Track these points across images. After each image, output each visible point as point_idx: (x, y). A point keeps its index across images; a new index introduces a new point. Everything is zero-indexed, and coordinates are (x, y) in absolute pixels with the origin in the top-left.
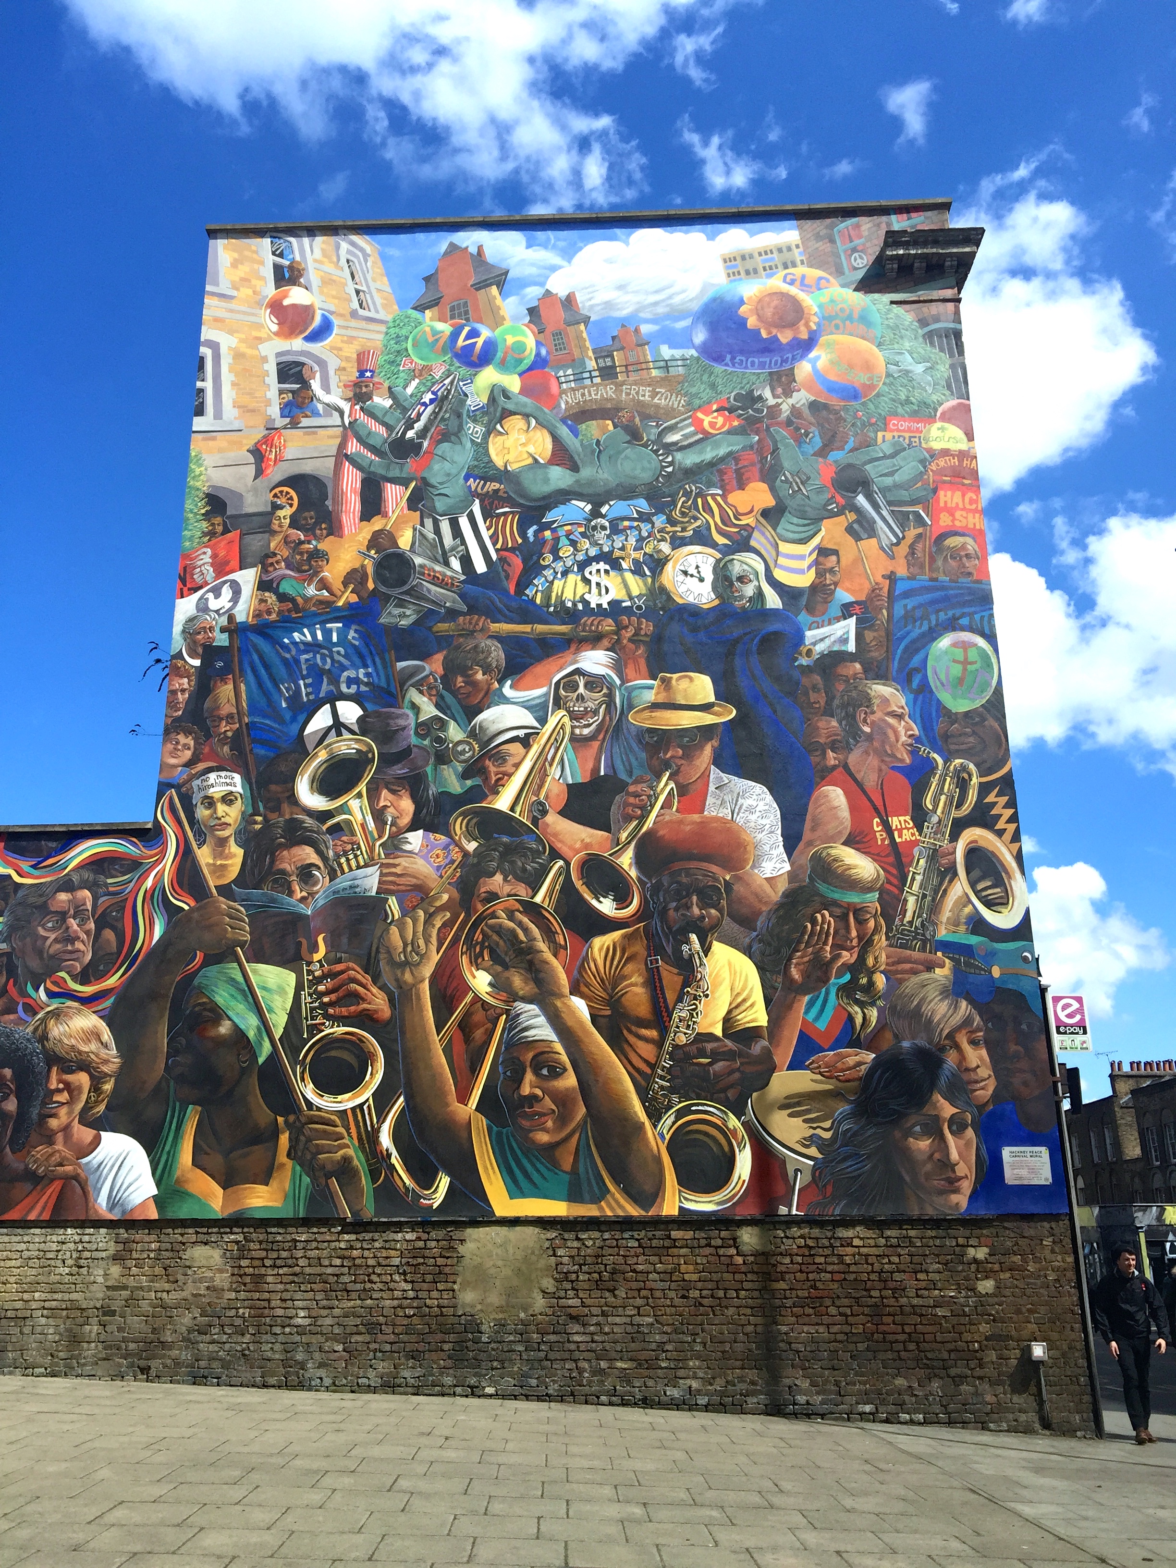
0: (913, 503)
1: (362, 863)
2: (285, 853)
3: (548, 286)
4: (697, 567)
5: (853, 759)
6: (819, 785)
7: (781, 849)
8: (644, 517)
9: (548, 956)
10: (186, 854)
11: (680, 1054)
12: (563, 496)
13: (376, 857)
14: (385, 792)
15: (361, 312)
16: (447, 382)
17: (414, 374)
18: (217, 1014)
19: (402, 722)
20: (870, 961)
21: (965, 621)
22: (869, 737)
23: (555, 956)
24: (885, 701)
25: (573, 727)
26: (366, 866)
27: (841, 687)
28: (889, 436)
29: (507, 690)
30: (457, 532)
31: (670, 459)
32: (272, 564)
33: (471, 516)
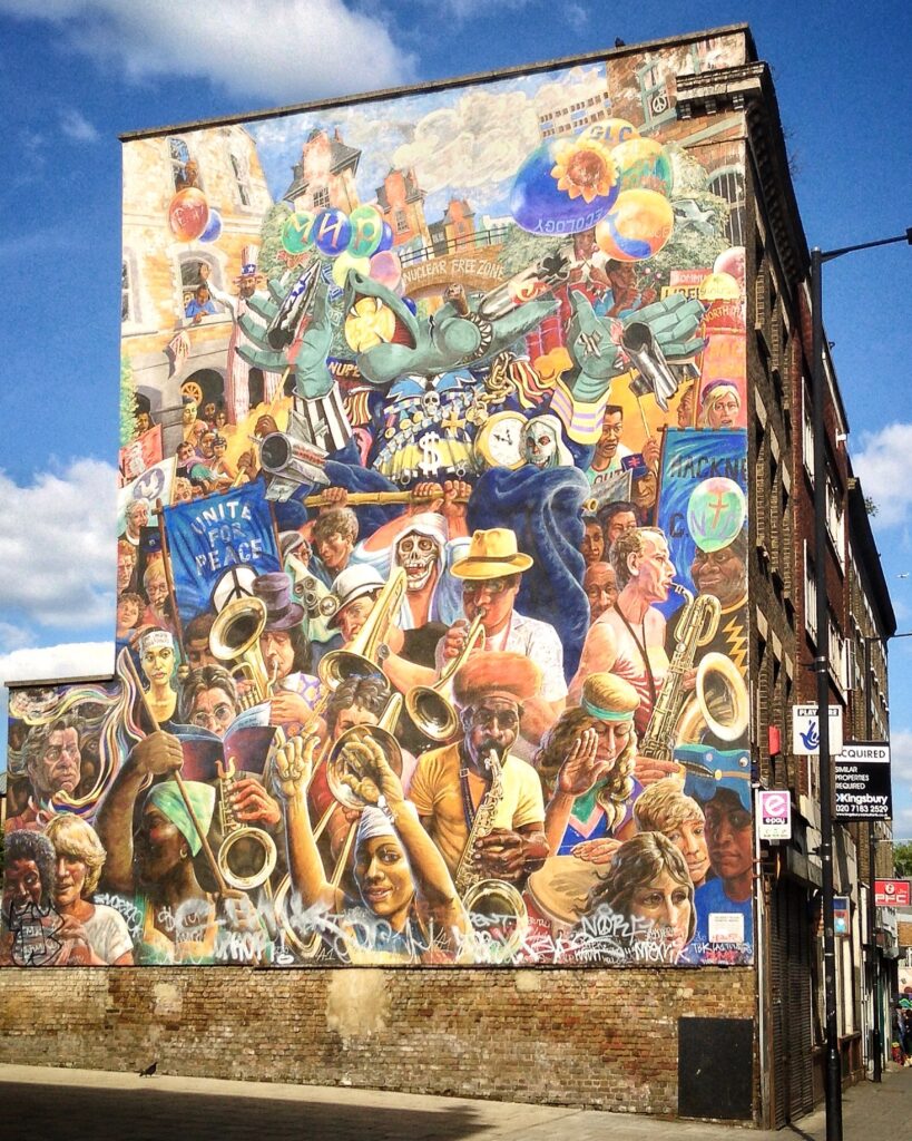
0: (688, 355)
1: (258, 701)
2: (205, 694)
3: (392, 164)
4: (508, 431)
5: (622, 598)
6: (591, 622)
7: (562, 677)
8: (467, 387)
9: (388, 769)
10: (137, 699)
11: (481, 844)
14: (273, 643)
15: (243, 208)
16: (312, 270)
17: (287, 265)
18: (163, 820)
19: (283, 584)
20: (623, 769)
21: (721, 467)
22: (636, 579)
23: (393, 770)
24: (652, 545)
25: (409, 582)
28: (672, 291)
29: (360, 552)
30: (322, 415)
31: (488, 330)
32: (185, 453)
33: (332, 398)
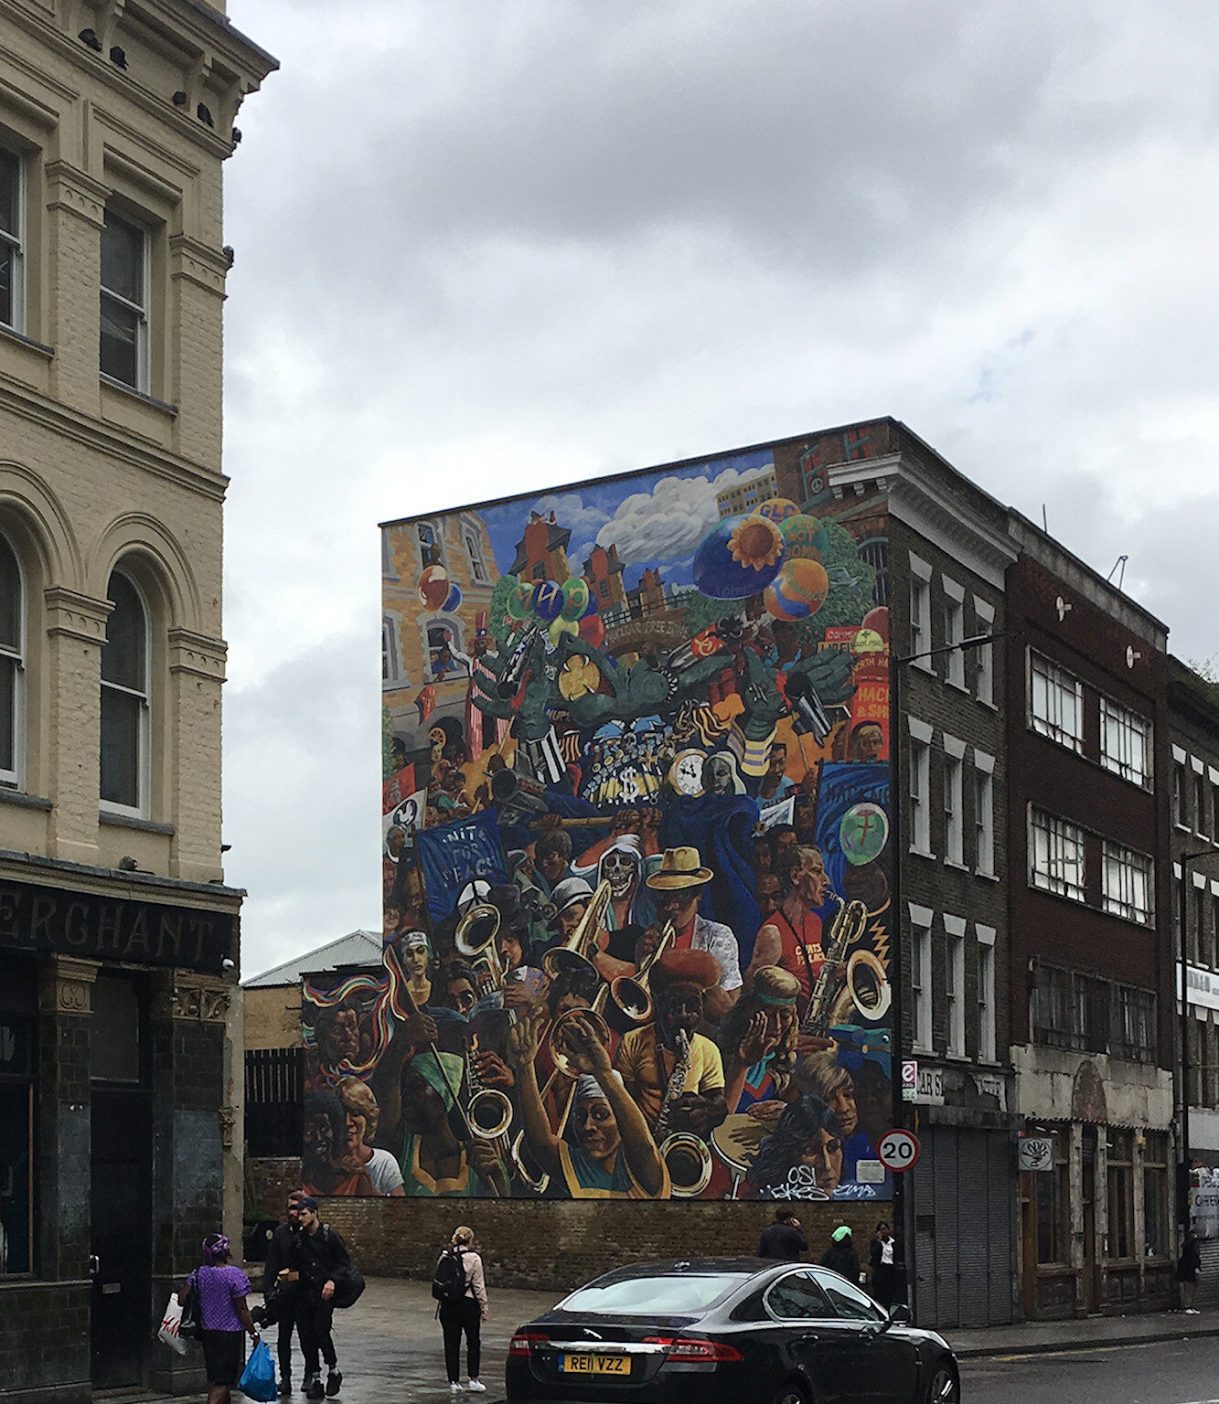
0: (839, 701)
2: (453, 983)
3: (597, 542)
5: (787, 905)
6: (762, 925)
7: (738, 970)
9: (599, 1045)
10: (401, 987)
11: (674, 1105)
12: (606, 718)
14: (504, 942)
15: (478, 581)
16: (532, 633)
17: (512, 629)
18: (425, 1083)
19: (513, 894)
20: (788, 1045)
21: (868, 794)
22: (798, 887)
23: (603, 1045)
24: (809, 860)
25: (613, 892)
26: (497, 990)
27: (781, 851)
28: (826, 645)
29: (573, 868)
30: (541, 752)
32: (433, 786)
33: (549, 740)
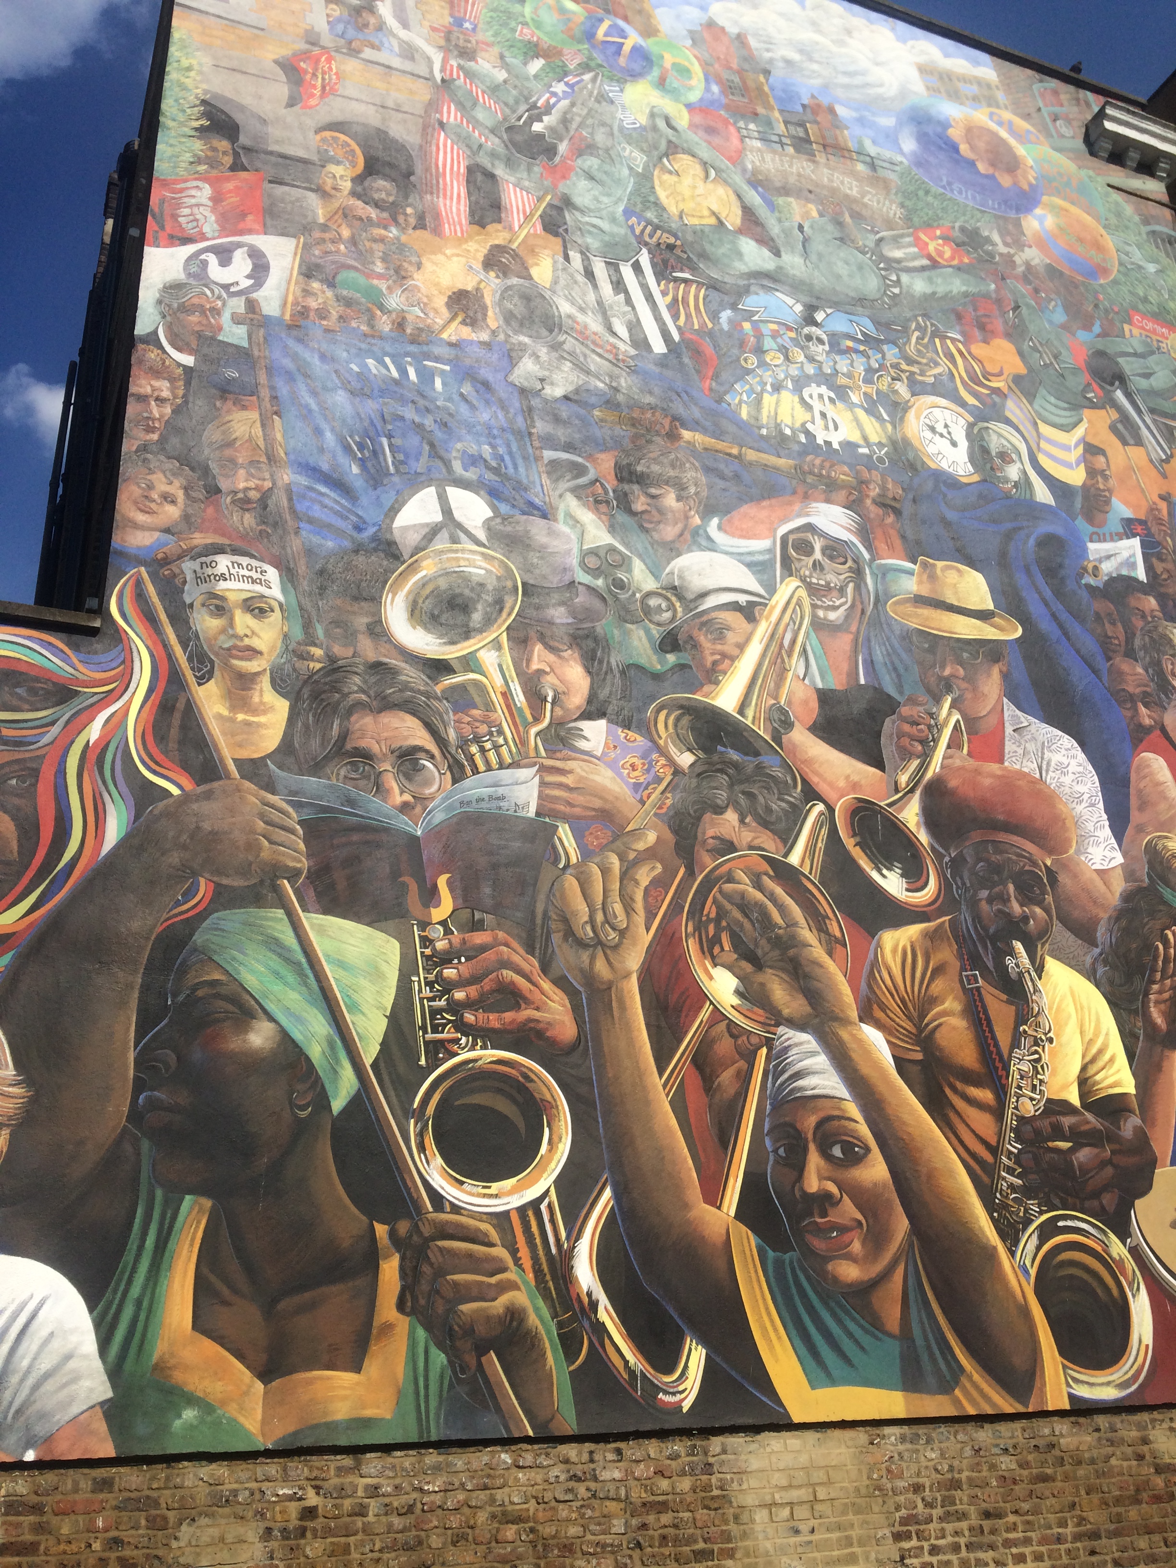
0: (1174, 417)
1: (507, 760)
4: (946, 426)
5: (1168, 719)
6: (1137, 748)
7: (1108, 831)
8: (871, 342)
9: (818, 952)
11: (1029, 1133)
12: (764, 281)
13: (532, 754)
14: (538, 650)
17: (539, 52)
18: (239, 1008)
19: (557, 544)
23: (830, 954)
25: (814, 606)
26: (515, 765)
28: (1135, 331)
29: (714, 532)
30: (619, 285)
31: (894, 278)
32: (321, 241)
33: (638, 269)
